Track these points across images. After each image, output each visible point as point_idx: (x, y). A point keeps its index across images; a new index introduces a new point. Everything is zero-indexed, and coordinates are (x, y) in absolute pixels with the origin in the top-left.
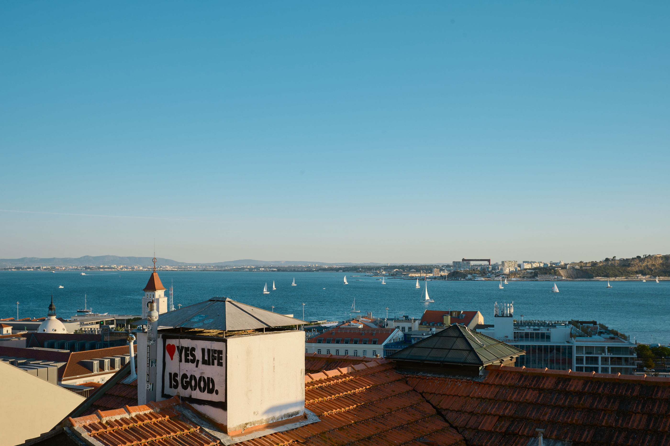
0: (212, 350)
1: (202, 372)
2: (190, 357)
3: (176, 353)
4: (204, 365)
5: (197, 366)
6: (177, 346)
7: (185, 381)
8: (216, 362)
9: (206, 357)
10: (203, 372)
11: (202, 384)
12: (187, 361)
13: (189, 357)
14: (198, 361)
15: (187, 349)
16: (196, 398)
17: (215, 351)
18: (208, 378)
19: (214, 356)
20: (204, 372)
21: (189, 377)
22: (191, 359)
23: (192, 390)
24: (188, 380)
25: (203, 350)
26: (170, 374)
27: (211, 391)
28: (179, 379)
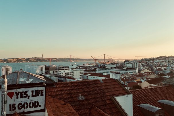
0: (38, 90)
1: (31, 100)
2: (24, 95)
3: (15, 95)
4: (33, 97)
5: (28, 98)
6: (15, 92)
7: (20, 106)
8: (40, 95)
9: (34, 94)
11: (31, 105)
12: (22, 97)
14: (29, 96)
15: (22, 93)
16: (27, 111)
17: (39, 91)
18: (35, 102)
19: (39, 93)
20: (33, 100)
21: (23, 104)
22: (25, 96)
23: (25, 108)
24: (23, 105)
25: (32, 92)
26: (10, 105)
27: (36, 107)
28: (16, 106)
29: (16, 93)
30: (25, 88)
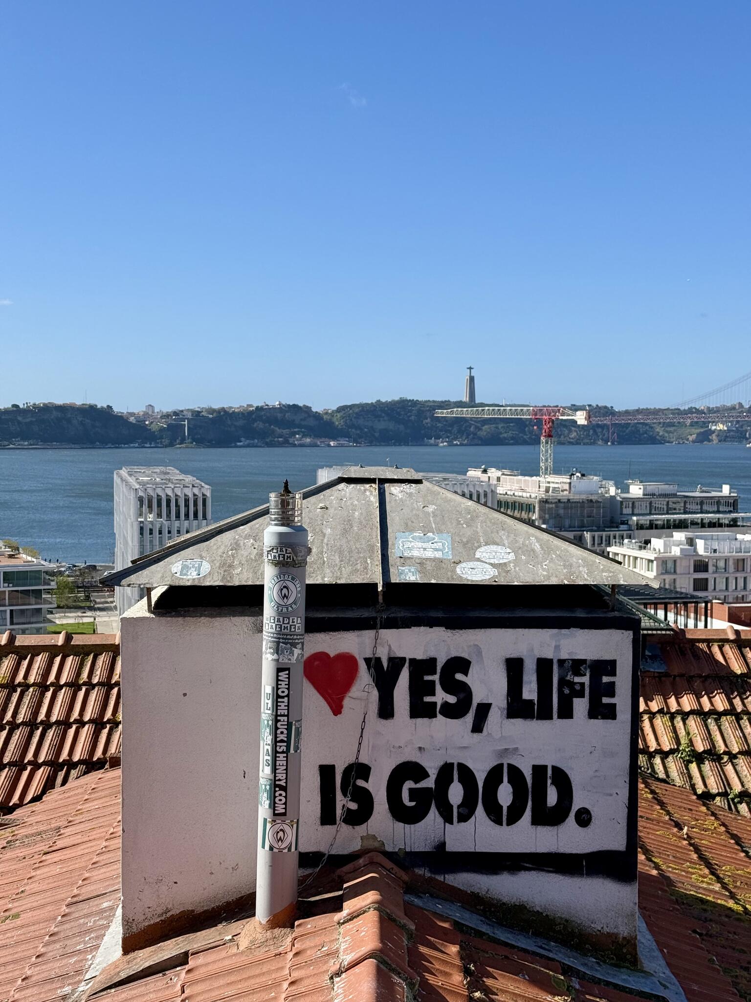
1: (506, 750)
3: (363, 685)
9: (530, 692)
10: (511, 746)
11: (505, 795)
12: (421, 710)
13: (433, 694)
15: (422, 667)
20: (516, 749)
22: (446, 705)
27: (549, 818)
28: (377, 785)
29: (373, 663)
30: (453, 624)
